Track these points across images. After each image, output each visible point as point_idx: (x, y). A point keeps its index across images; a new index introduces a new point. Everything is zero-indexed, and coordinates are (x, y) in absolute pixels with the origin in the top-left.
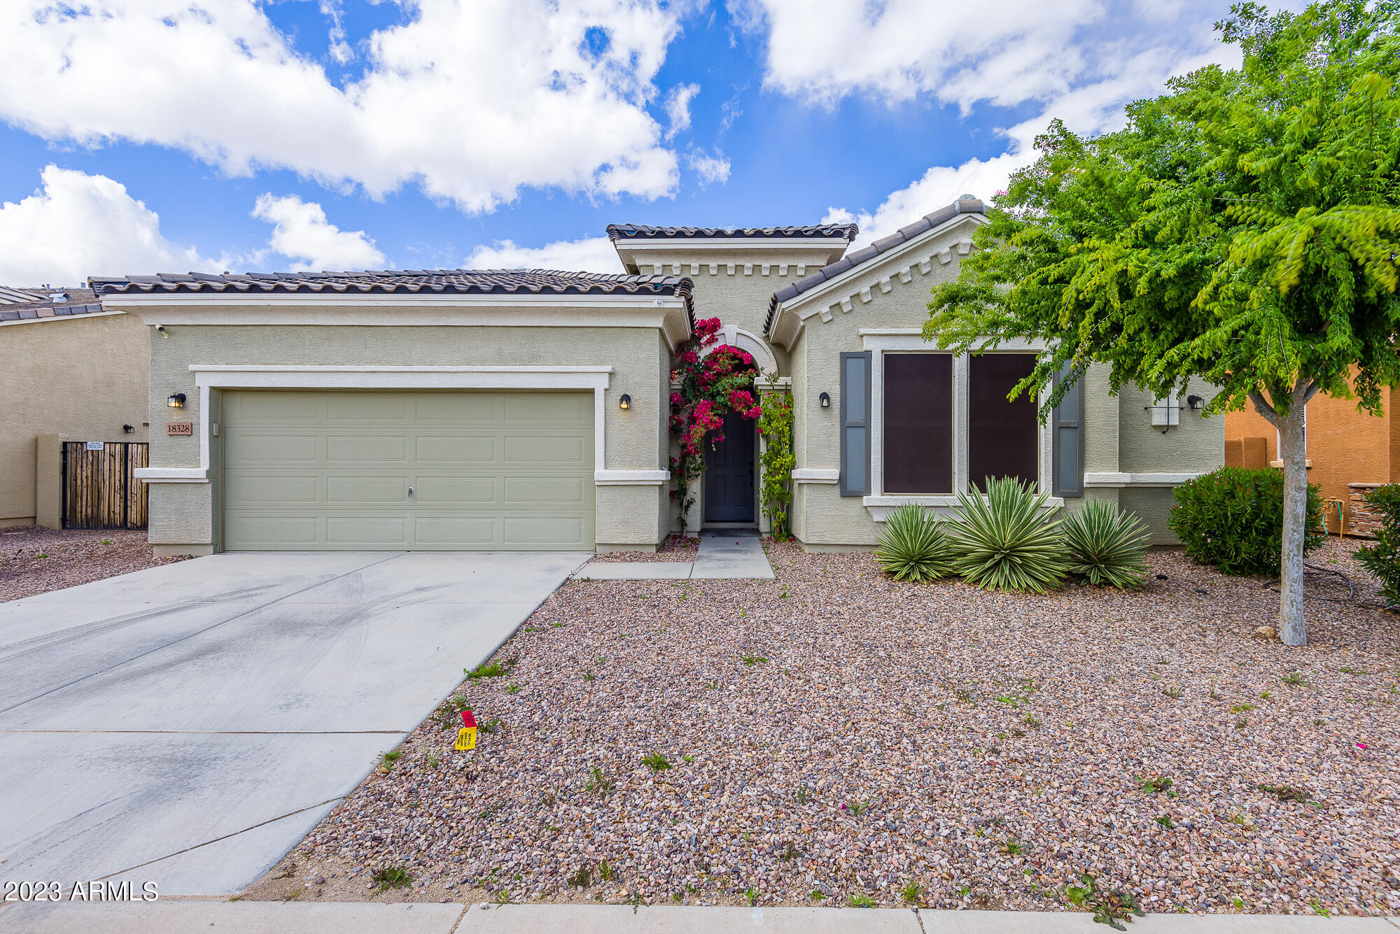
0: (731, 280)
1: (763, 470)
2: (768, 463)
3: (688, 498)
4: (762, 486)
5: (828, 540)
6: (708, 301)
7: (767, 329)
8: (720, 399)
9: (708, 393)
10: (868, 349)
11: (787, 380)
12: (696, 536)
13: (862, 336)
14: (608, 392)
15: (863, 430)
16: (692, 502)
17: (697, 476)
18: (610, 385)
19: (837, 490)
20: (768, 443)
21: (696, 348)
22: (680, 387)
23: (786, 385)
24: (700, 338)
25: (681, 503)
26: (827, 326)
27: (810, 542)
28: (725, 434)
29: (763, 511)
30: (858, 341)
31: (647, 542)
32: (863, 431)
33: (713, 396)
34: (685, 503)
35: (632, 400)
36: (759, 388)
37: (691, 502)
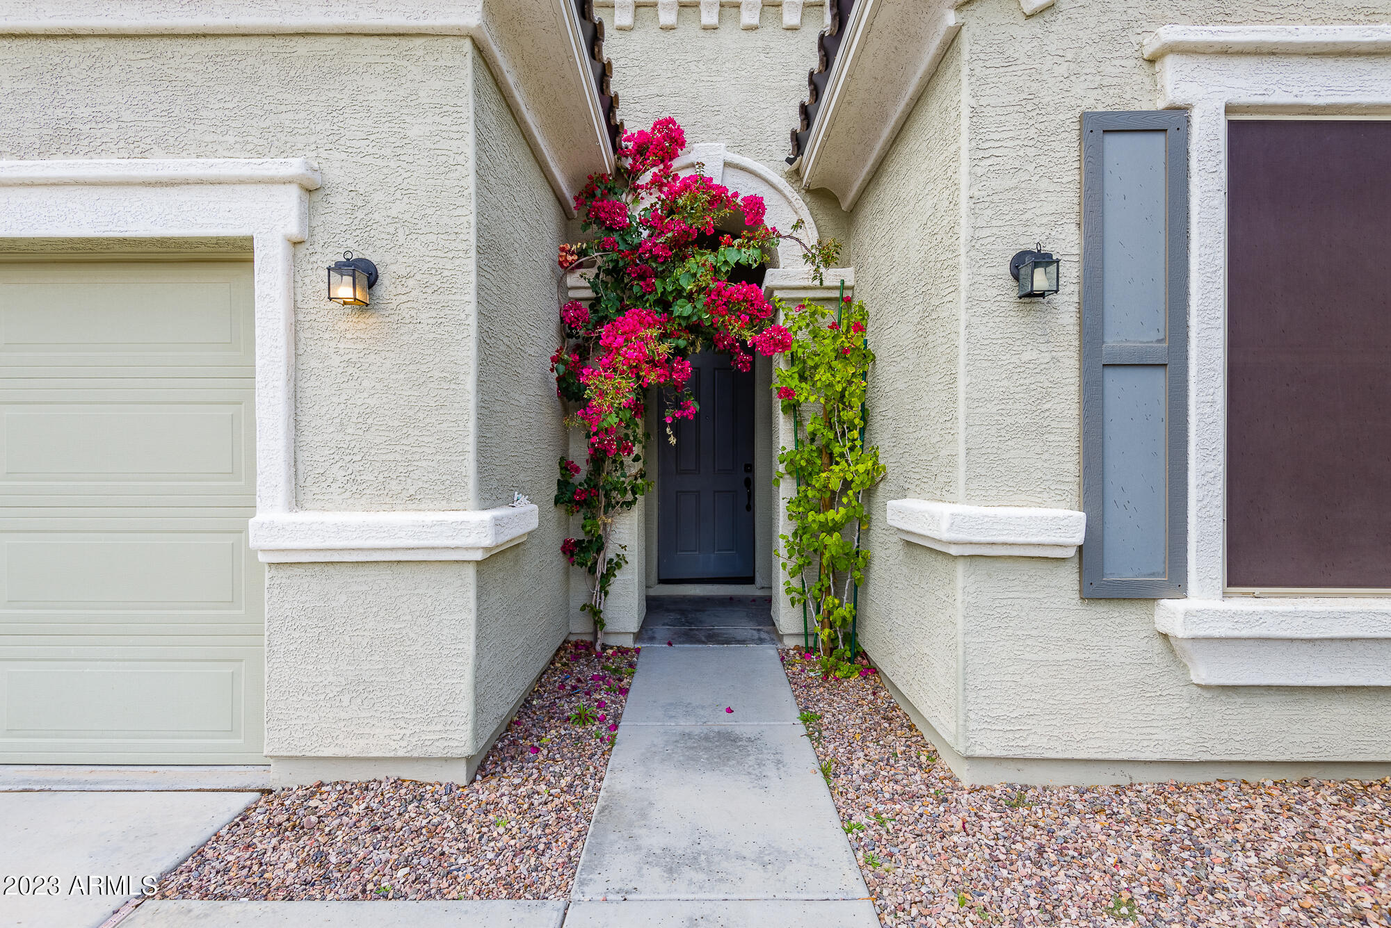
0: (709, 41)
1: (786, 490)
2: (802, 476)
3: (610, 553)
4: (784, 527)
5: (1038, 745)
6: (656, 91)
7: (798, 142)
8: (682, 309)
9: (651, 298)
10: (1179, 98)
11: (848, 275)
12: (628, 642)
13: (1152, 61)
14: (302, 250)
15: (1159, 378)
16: (618, 565)
17: (629, 504)
18: (312, 229)
19: (1068, 579)
20: (798, 424)
21: (626, 198)
22: (589, 294)
23: (843, 287)
24: (634, 173)
25: (592, 570)
26: (1035, 26)
27: (979, 751)
28: (698, 399)
29: (788, 591)
30: (1141, 75)
31: (437, 750)
32: (1158, 380)
33: (665, 304)
34: (601, 568)
35: (385, 280)
36: (778, 295)
37: (614, 566)
